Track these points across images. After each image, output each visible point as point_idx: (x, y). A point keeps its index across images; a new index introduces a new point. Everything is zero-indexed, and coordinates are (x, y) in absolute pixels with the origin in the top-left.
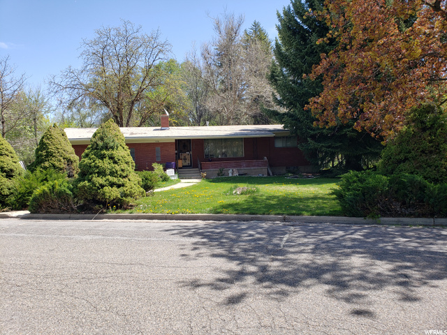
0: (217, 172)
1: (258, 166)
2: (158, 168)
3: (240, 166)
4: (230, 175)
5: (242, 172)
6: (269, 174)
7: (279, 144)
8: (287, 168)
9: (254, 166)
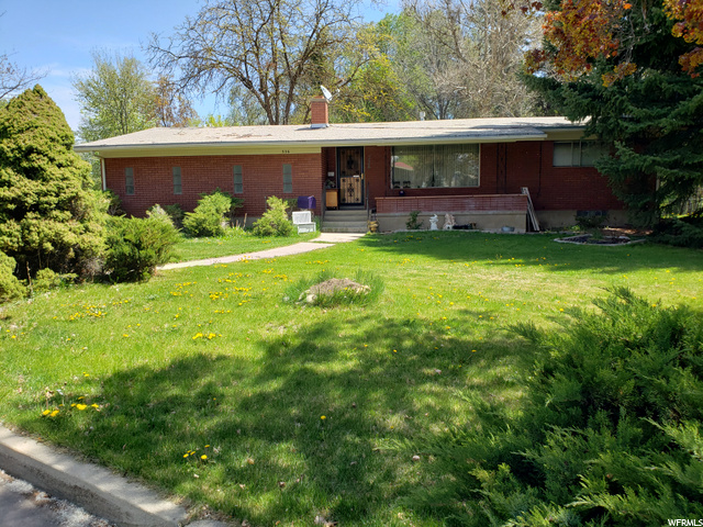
0: (406, 220)
1: (505, 208)
2: (277, 206)
3: (463, 208)
4: (434, 227)
5: (464, 221)
6: (529, 227)
7: (563, 159)
8: (578, 214)
9: (496, 208)
